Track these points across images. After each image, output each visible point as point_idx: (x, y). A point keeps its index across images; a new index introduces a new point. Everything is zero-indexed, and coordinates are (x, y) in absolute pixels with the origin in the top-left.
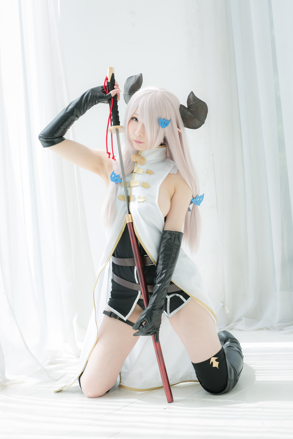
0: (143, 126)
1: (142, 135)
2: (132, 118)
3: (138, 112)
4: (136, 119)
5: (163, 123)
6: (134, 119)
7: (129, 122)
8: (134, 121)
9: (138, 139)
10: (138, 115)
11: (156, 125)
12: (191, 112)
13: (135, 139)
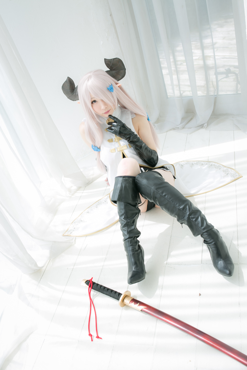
0: (102, 101)
1: (106, 107)
2: (92, 103)
3: (93, 96)
4: (95, 101)
5: (110, 89)
6: (93, 102)
7: (92, 106)
8: (95, 104)
9: (106, 111)
10: (94, 98)
11: (108, 94)
12: (114, 70)
13: (104, 112)
